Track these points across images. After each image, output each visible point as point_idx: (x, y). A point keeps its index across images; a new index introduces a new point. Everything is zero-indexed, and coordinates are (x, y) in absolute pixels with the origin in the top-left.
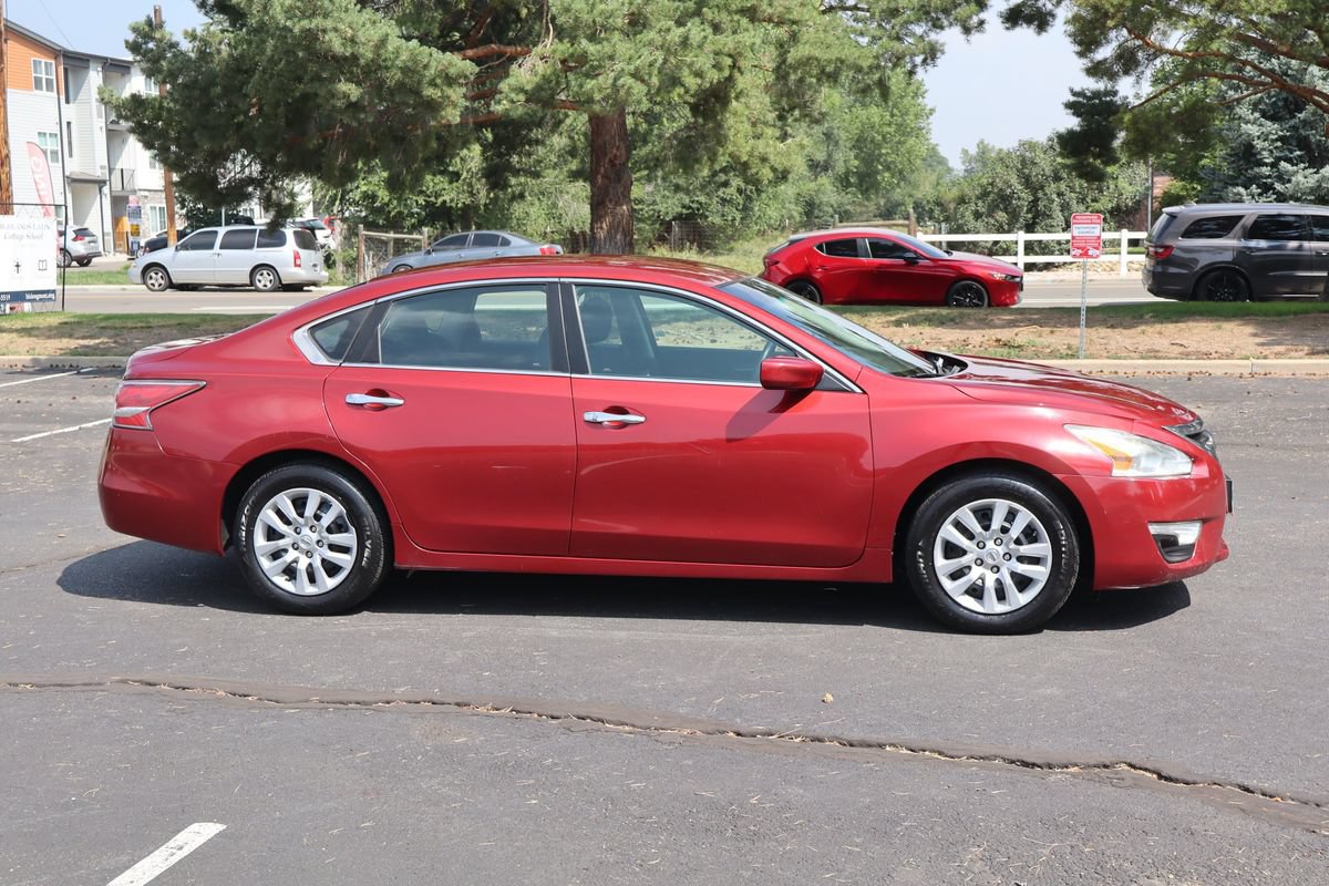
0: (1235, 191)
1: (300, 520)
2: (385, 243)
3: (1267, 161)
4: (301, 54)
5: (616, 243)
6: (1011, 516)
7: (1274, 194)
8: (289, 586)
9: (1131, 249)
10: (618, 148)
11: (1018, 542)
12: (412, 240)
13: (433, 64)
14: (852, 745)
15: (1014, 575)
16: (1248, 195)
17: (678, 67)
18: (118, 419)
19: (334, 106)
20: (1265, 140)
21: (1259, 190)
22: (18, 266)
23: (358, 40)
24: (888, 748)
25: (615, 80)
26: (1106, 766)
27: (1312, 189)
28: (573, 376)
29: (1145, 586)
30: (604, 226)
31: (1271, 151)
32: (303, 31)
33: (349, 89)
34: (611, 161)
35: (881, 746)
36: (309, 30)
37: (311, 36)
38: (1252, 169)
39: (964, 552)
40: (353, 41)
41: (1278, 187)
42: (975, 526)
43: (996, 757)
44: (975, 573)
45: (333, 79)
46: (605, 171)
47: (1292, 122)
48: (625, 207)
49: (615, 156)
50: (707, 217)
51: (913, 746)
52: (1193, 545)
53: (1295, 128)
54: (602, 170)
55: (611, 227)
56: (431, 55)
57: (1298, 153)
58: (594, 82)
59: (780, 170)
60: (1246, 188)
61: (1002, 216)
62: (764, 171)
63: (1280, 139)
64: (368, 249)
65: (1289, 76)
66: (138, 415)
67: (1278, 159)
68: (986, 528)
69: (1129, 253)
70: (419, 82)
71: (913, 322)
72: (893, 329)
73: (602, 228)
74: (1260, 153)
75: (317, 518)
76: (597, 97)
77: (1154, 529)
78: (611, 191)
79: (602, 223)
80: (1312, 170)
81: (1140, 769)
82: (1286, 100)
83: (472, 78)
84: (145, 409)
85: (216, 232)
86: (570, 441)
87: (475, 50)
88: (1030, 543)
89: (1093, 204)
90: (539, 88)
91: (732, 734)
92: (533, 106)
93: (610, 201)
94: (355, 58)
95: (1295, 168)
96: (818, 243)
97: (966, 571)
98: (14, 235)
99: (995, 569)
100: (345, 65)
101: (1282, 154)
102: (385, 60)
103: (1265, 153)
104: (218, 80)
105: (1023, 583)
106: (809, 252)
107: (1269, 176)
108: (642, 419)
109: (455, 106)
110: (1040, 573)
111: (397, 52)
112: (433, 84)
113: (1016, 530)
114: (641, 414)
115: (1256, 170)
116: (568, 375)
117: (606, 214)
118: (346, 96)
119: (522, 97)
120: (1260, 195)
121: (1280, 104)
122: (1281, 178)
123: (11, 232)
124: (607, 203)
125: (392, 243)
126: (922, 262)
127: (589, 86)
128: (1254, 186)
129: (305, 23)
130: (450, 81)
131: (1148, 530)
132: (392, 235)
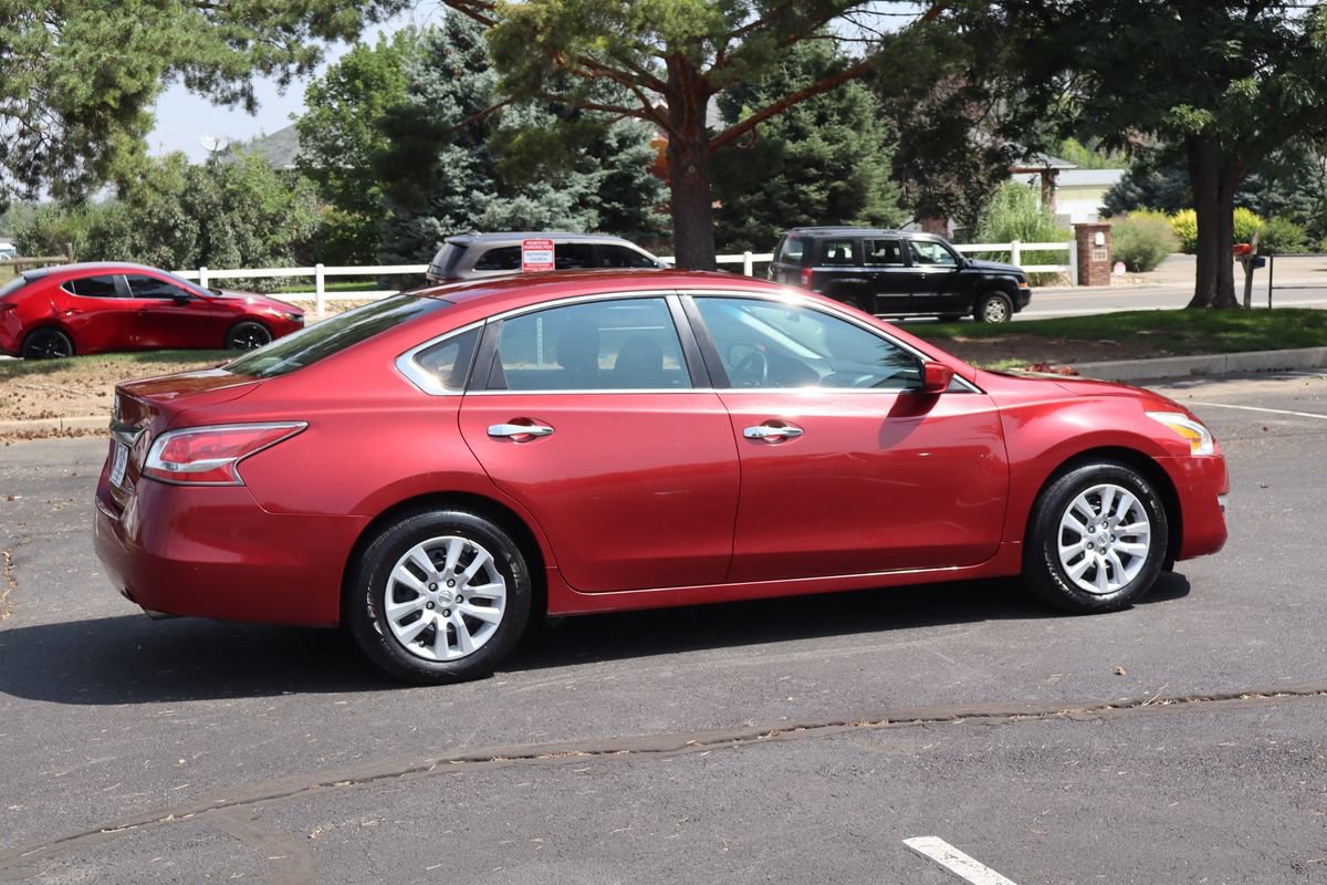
0: (428, 221)
1: (439, 574)
3: (459, 190)
7: (469, 225)
8: (425, 652)
9: (328, 286)
16: (442, 226)
20: (455, 168)
21: (452, 221)
27: (507, 219)
31: (461, 179)
38: (443, 198)
41: (473, 217)
47: (480, 149)
53: (482, 155)
57: (489, 181)
60: (439, 220)
61: (165, 251)
63: (471, 166)
65: (472, 99)
66: (222, 468)
67: (470, 188)
69: (326, 290)
74: (451, 181)
75: (459, 570)
80: (503, 200)
82: (470, 124)
84: (233, 459)
89: (272, 237)
95: (488, 197)
96: (65, 281)
101: (473, 183)
103: (456, 181)
106: (55, 291)
107: (462, 207)
110: (1141, 550)
115: (448, 199)
120: (454, 225)
121: (466, 128)
122: (477, 208)
126: (194, 302)
128: (448, 217)
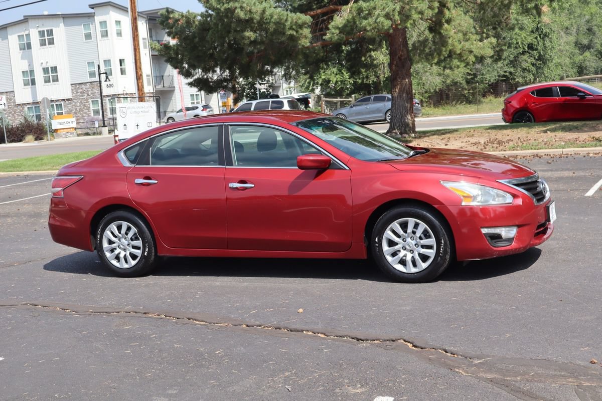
1: (120, 235)
2: (336, 103)
4: (226, 20)
5: (403, 99)
6: (416, 226)
10: (402, 51)
11: (421, 238)
12: (348, 101)
13: (290, 19)
14: (291, 331)
15: (420, 254)
17: (410, 10)
18: (54, 194)
19: (244, 44)
22: (137, 126)
23: (252, 11)
24: (305, 332)
25: (376, 19)
26: (393, 341)
28: (226, 167)
29: (483, 258)
30: (397, 90)
32: (225, 9)
33: (250, 34)
34: (399, 58)
35: (302, 331)
36: (229, 8)
37: (231, 11)
39: (397, 244)
40: (250, 11)
42: (401, 232)
43: (346, 336)
44: (402, 254)
45: (243, 31)
46: (397, 63)
48: (407, 80)
49: (401, 55)
50: (515, 79)
51: (315, 331)
52: (513, 238)
54: (395, 62)
55: (400, 90)
56: (288, 15)
58: (366, 21)
59: (479, 56)
62: (470, 58)
64: (327, 107)
66: (59, 191)
68: (406, 232)
70: (284, 28)
71: (553, 130)
72: (542, 134)
73: (396, 91)
75: (127, 234)
76: (368, 28)
77: (485, 231)
78: (400, 72)
79: (396, 89)
81: (407, 342)
83: (310, 24)
84: (62, 188)
85: (251, 103)
86: (223, 196)
87: (322, 9)
88: (427, 238)
90: (345, 26)
91: (244, 326)
92: (342, 35)
93: (400, 78)
94: (251, 19)
96: (532, 91)
97: (398, 253)
98: (135, 111)
99: (412, 252)
100: (248, 23)
102: (266, 20)
104: (196, 35)
105: (424, 258)
106: (527, 96)
108: (253, 186)
109: (306, 37)
110: (431, 253)
111: (272, 16)
112: (291, 28)
113: (419, 233)
114: (252, 184)
116: (224, 167)
117: (398, 84)
118: (249, 38)
119: (337, 31)
123: (134, 110)
124: (398, 79)
125: (339, 103)
126: (588, 97)
127: (364, 24)
129: (226, 6)
130: (301, 27)
131: (481, 232)
132: (339, 99)
